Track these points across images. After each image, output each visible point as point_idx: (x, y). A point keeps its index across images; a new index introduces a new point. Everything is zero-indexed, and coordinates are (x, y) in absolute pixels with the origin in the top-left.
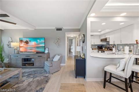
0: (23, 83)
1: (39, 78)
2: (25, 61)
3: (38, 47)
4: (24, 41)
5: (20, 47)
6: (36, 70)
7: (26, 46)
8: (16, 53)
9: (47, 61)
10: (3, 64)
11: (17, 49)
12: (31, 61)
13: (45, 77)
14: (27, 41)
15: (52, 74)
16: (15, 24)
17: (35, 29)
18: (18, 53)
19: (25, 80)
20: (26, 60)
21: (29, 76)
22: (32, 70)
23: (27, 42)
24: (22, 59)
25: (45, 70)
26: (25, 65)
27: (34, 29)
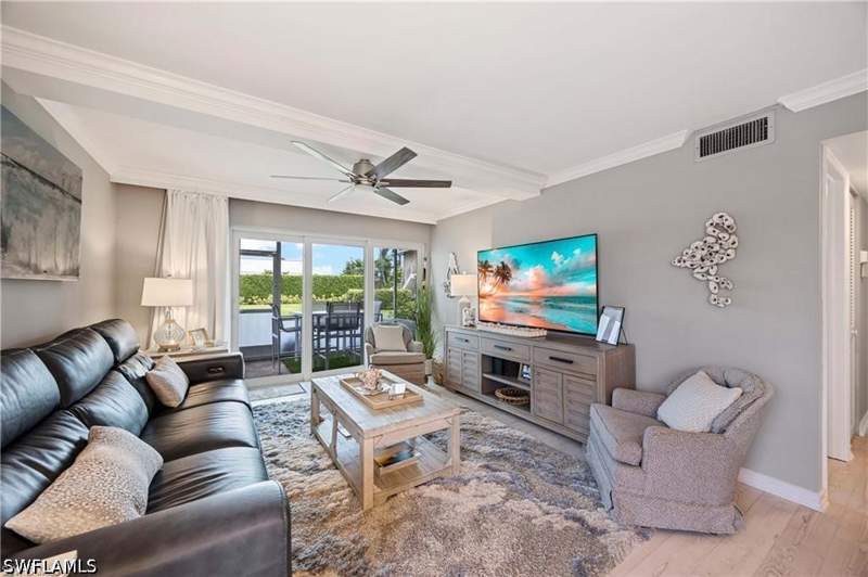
0: (457, 491)
1: (539, 512)
2: (493, 372)
3: (554, 299)
4: (494, 268)
5: (480, 296)
6: (535, 445)
7: (500, 293)
8: (465, 324)
9: (609, 403)
10: (428, 362)
11: (469, 306)
12: (520, 379)
13: (576, 525)
14: (504, 267)
15: (643, 532)
16: (447, 184)
17: (542, 191)
18: (471, 325)
19: (469, 480)
20: (499, 366)
21: (494, 464)
22: (518, 433)
23: (504, 273)
24: (483, 355)
25: (588, 468)
26: (492, 394)
27: (539, 194)
